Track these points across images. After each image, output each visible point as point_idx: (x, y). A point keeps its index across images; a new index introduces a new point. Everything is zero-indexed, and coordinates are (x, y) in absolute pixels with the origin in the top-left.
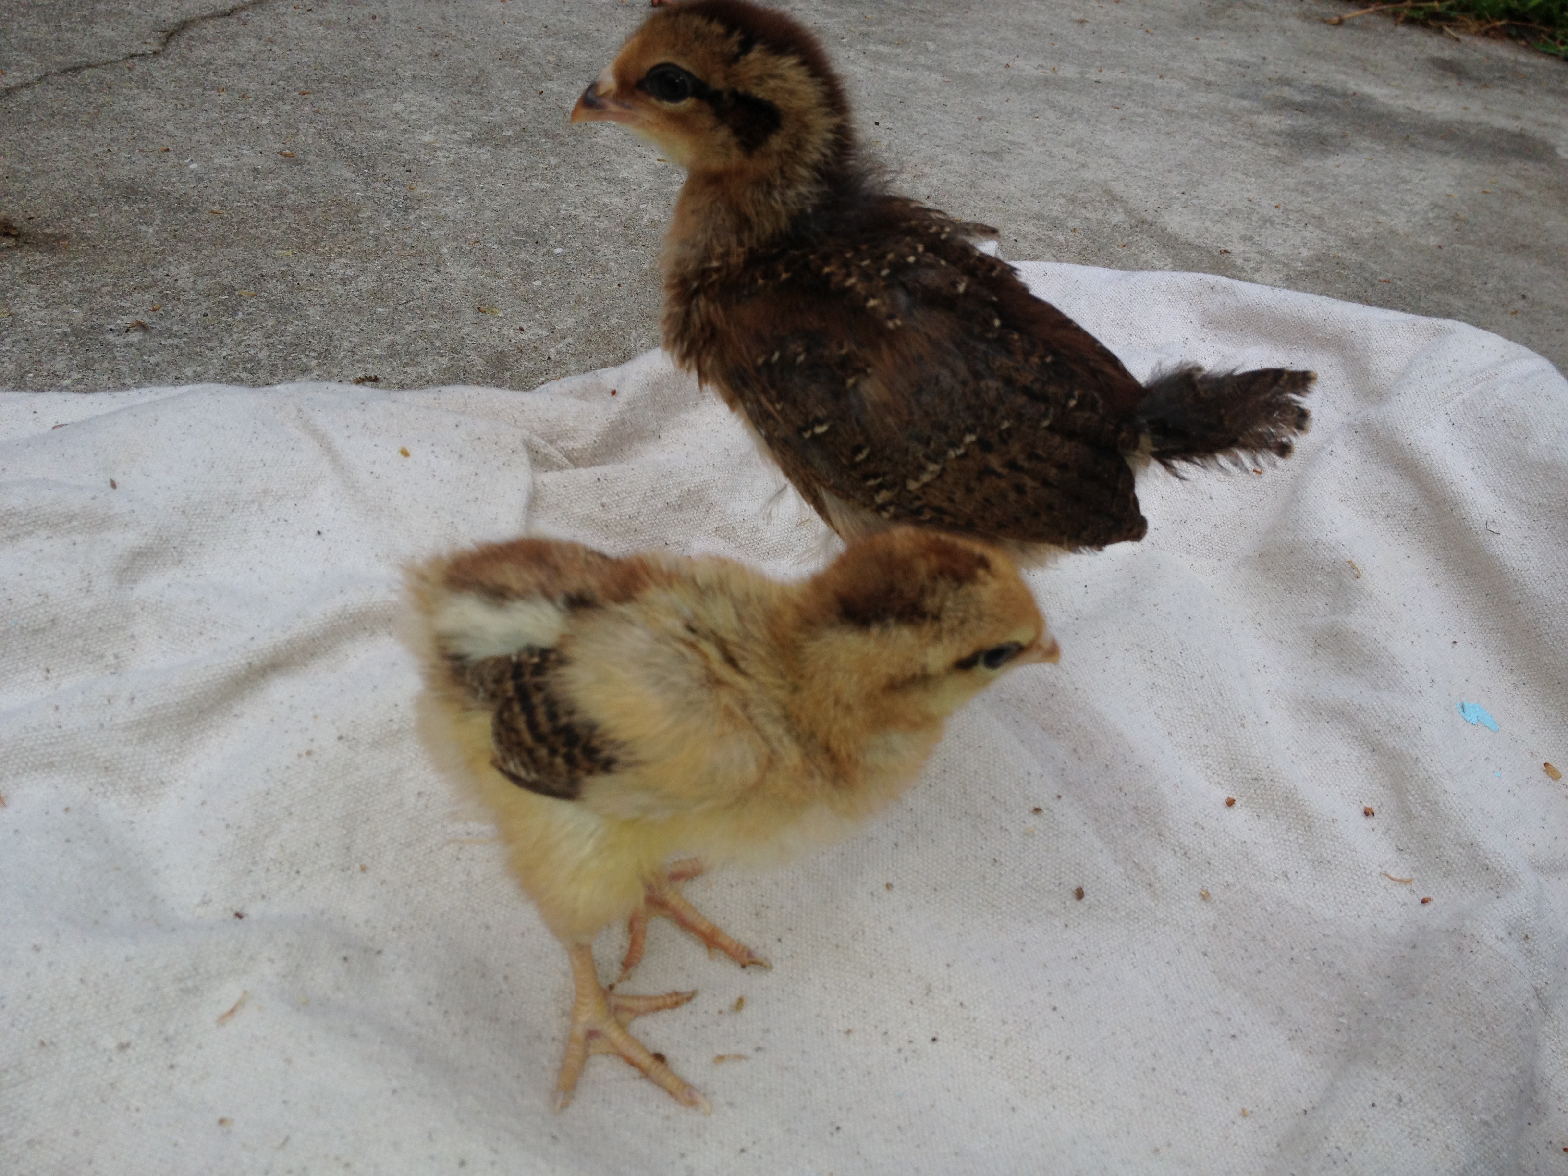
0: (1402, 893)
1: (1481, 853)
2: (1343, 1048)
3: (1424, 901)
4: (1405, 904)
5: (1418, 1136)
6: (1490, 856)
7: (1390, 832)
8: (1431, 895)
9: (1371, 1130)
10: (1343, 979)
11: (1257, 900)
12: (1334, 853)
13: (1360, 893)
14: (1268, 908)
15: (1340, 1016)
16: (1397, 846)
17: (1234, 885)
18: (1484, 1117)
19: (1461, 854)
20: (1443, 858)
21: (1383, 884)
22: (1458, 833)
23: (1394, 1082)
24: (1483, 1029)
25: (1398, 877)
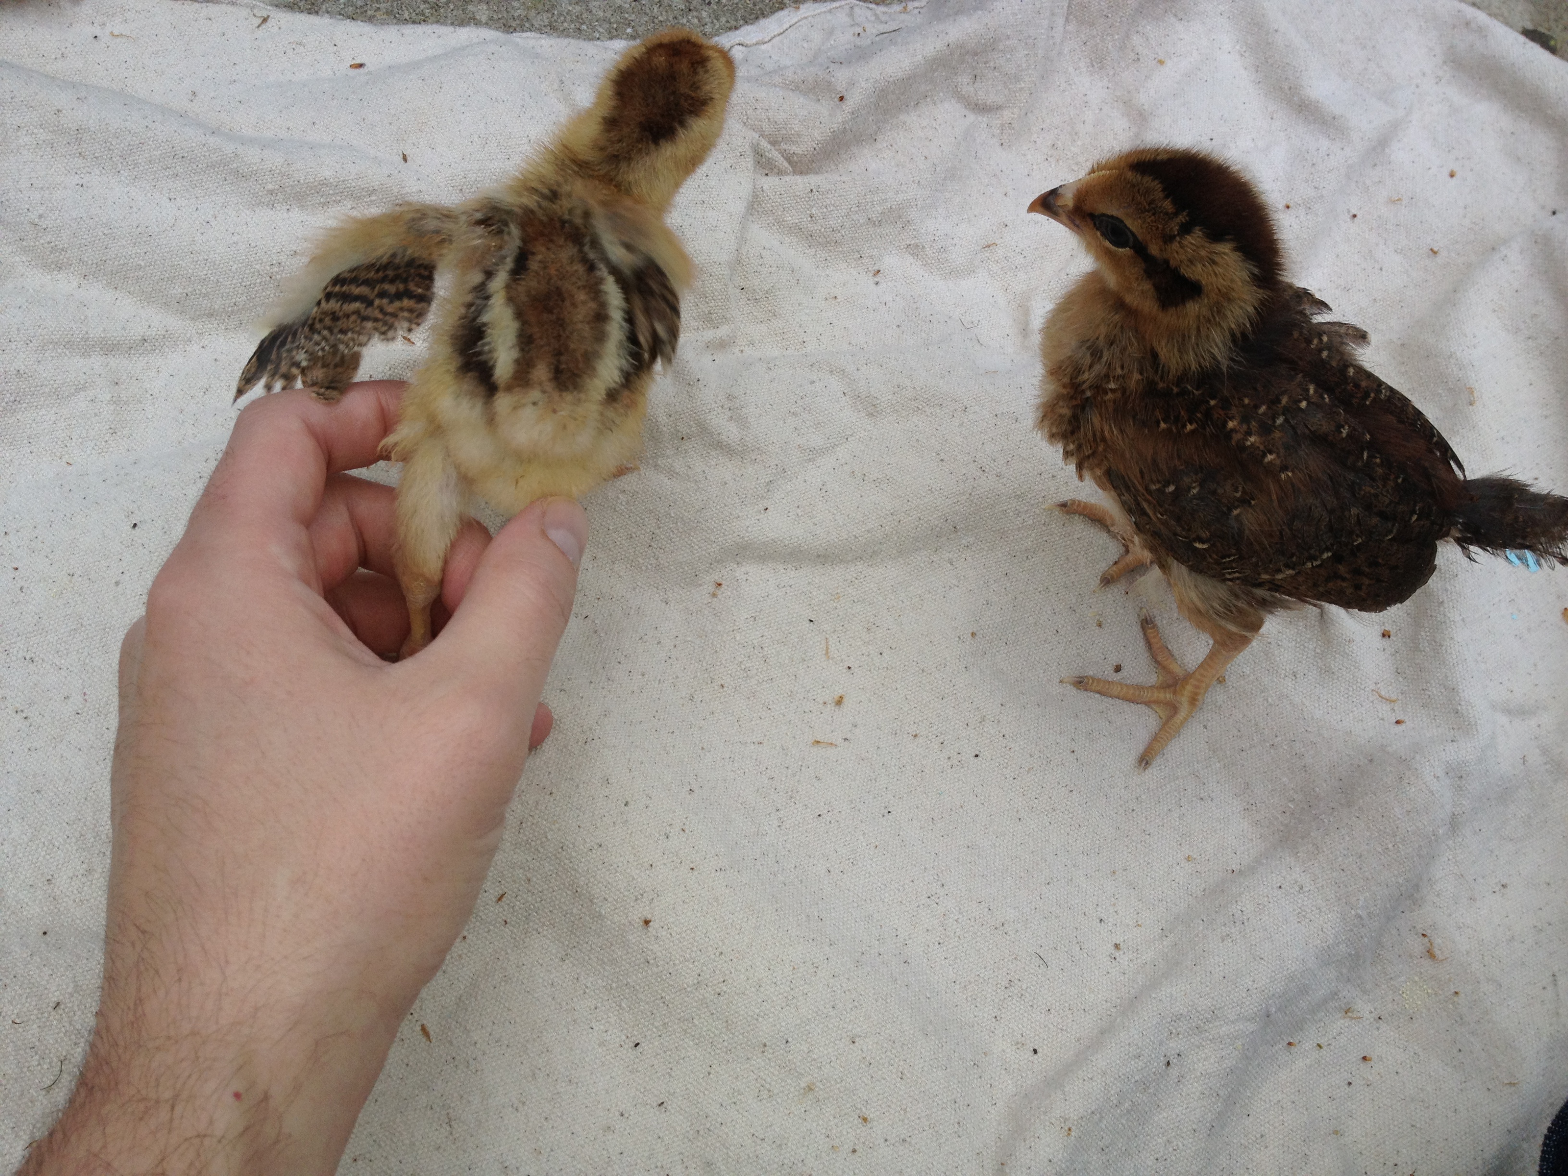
0: (1384, 709)
1: (1457, 698)
2: (1282, 828)
3: (1398, 722)
4: (1383, 719)
5: (1304, 916)
6: (1463, 703)
7: (1398, 655)
8: (1406, 719)
9: (1271, 905)
10: (1306, 771)
11: (1262, 692)
12: (1340, 667)
13: (1350, 702)
14: (1270, 700)
15: (1290, 801)
16: (1397, 668)
17: (1249, 676)
18: (1360, 912)
19: (1442, 693)
20: (1427, 692)
21: (1371, 699)
22: (1446, 677)
23: (1302, 874)
24: (1390, 846)
25: (1387, 696)
